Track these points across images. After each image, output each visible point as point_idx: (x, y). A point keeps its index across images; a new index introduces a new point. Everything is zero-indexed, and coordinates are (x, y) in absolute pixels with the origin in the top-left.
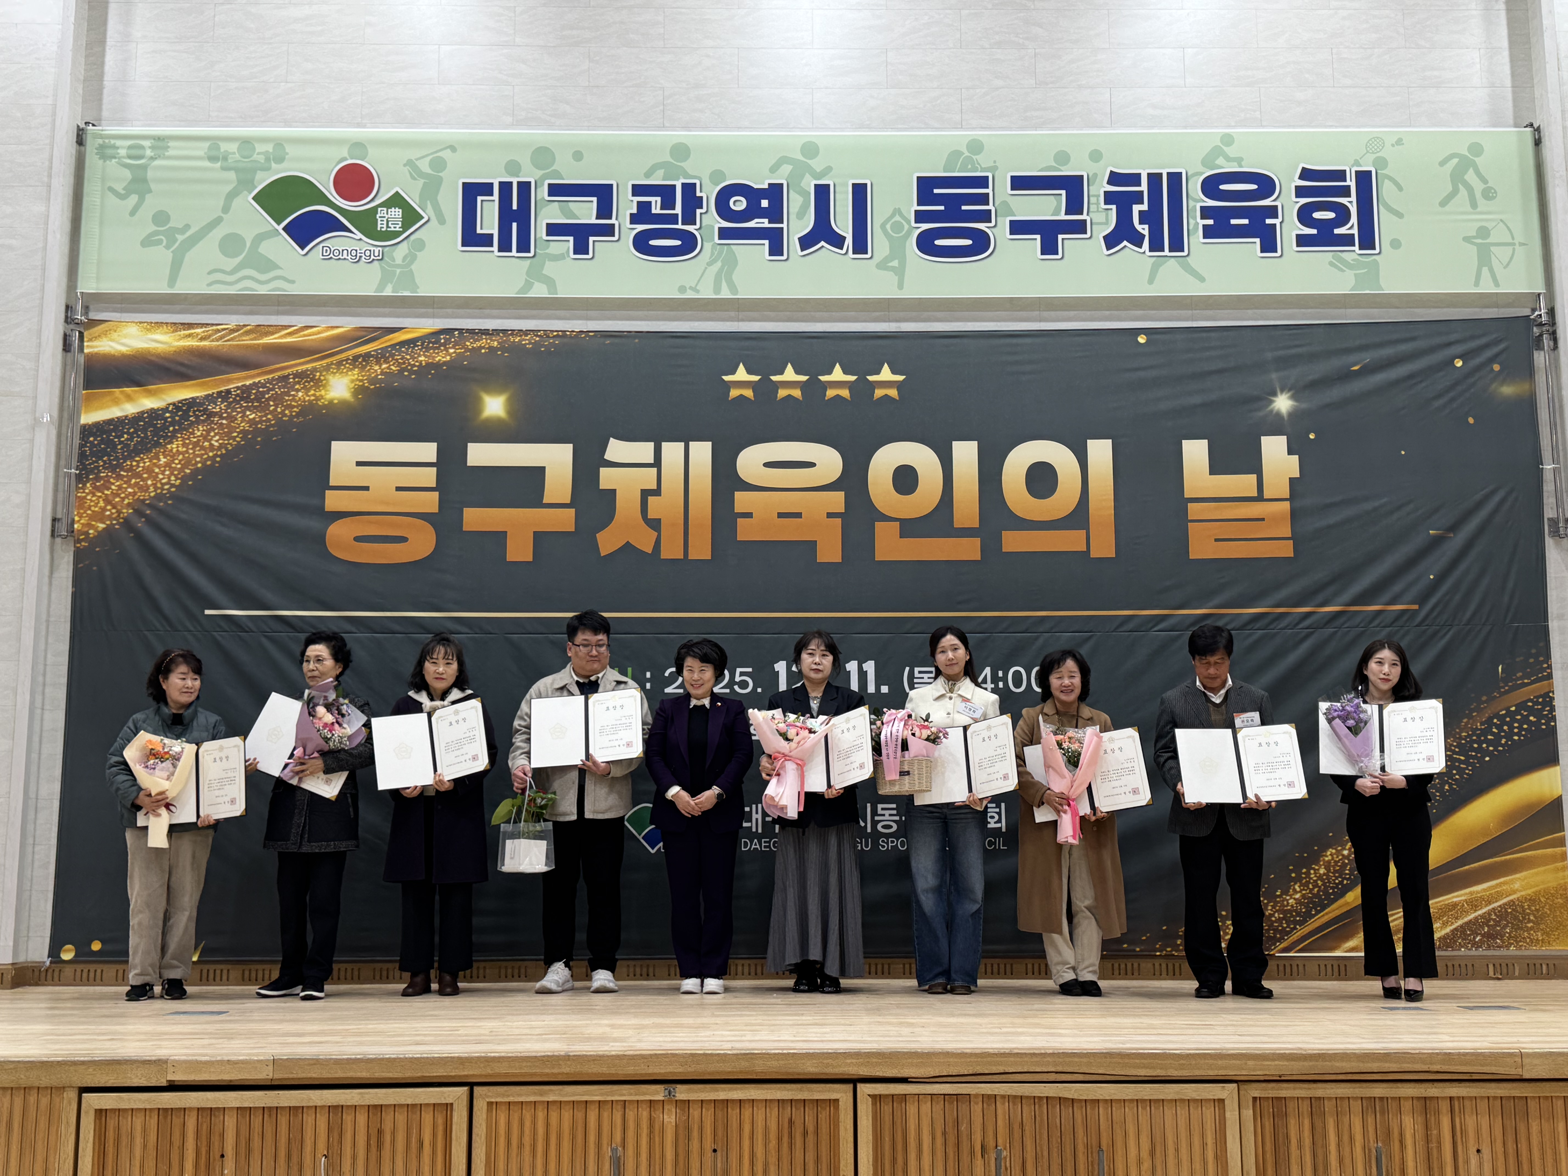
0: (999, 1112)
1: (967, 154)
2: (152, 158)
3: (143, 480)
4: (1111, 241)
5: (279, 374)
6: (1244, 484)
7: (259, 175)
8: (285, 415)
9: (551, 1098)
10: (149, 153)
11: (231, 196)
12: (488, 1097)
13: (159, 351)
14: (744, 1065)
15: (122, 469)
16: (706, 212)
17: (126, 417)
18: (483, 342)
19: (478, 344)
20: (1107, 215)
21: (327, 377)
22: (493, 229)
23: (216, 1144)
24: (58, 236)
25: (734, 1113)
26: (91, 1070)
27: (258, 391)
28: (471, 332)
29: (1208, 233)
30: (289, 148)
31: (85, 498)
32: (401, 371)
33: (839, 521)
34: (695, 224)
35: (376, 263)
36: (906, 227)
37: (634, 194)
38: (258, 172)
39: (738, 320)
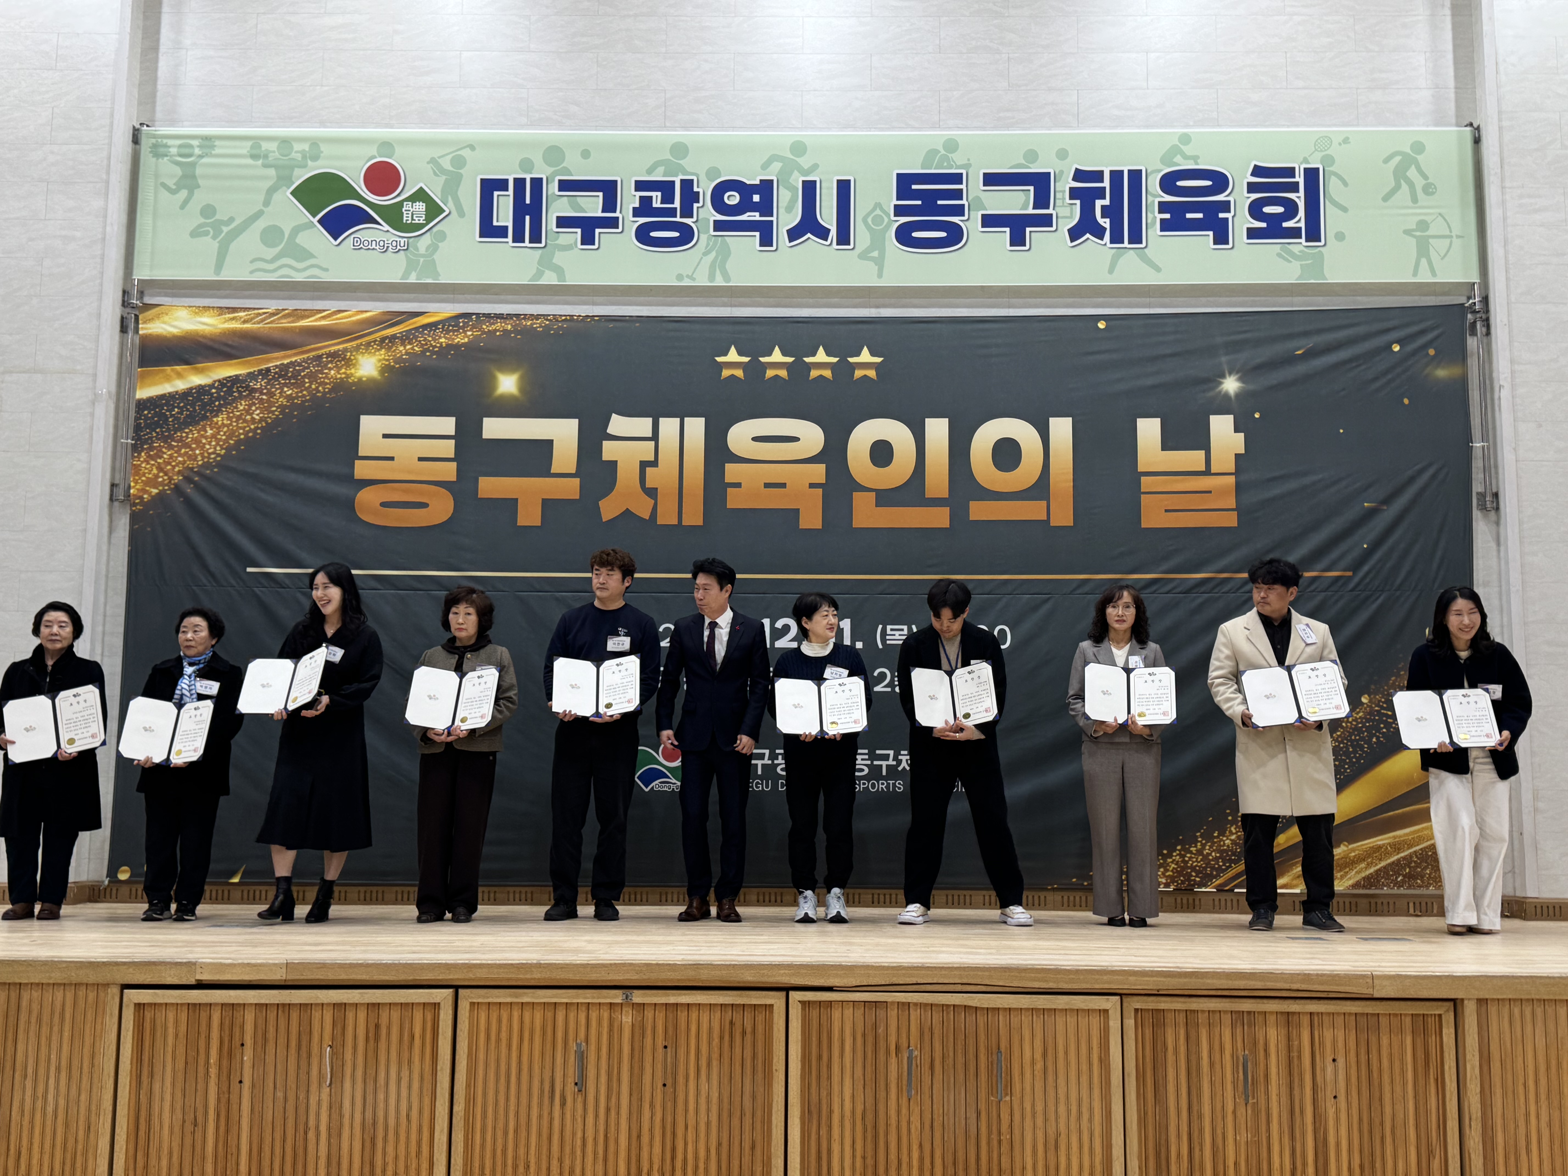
0: (912, 1017)
1: (943, 152)
2: (201, 156)
3: (193, 450)
4: (1075, 234)
5: (314, 353)
6: (1193, 459)
7: (297, 172)
8: (319, 392)
9: (525, 1000)
10: (197, 151)
11: (271, 191)
12: (472, 998)
13: (206, 332)
14: (691, 974)
15: (173, 440)
16: (702, 206)
17: (177, 392)
18: (498, 325)
19: (494, 327)
20: (1072, 210)
21: (357, 356)
22: (508, 221)
23: (237, 1034)
24: (116, 228)
25: (682, 1015)
26: (131, 970)
27: (295, 369)
28: (488, 316)
29: (1165, 226)
30: (323, 147)
31: (140, 465)
32: (423, 352)
33: (820, 491)
34: (692, 217)
35: (402, 252)
36: (886, 220)
37: (637, 189)
38: (296, 169)
39: (731, 306)
